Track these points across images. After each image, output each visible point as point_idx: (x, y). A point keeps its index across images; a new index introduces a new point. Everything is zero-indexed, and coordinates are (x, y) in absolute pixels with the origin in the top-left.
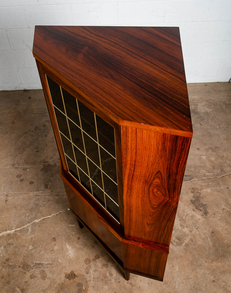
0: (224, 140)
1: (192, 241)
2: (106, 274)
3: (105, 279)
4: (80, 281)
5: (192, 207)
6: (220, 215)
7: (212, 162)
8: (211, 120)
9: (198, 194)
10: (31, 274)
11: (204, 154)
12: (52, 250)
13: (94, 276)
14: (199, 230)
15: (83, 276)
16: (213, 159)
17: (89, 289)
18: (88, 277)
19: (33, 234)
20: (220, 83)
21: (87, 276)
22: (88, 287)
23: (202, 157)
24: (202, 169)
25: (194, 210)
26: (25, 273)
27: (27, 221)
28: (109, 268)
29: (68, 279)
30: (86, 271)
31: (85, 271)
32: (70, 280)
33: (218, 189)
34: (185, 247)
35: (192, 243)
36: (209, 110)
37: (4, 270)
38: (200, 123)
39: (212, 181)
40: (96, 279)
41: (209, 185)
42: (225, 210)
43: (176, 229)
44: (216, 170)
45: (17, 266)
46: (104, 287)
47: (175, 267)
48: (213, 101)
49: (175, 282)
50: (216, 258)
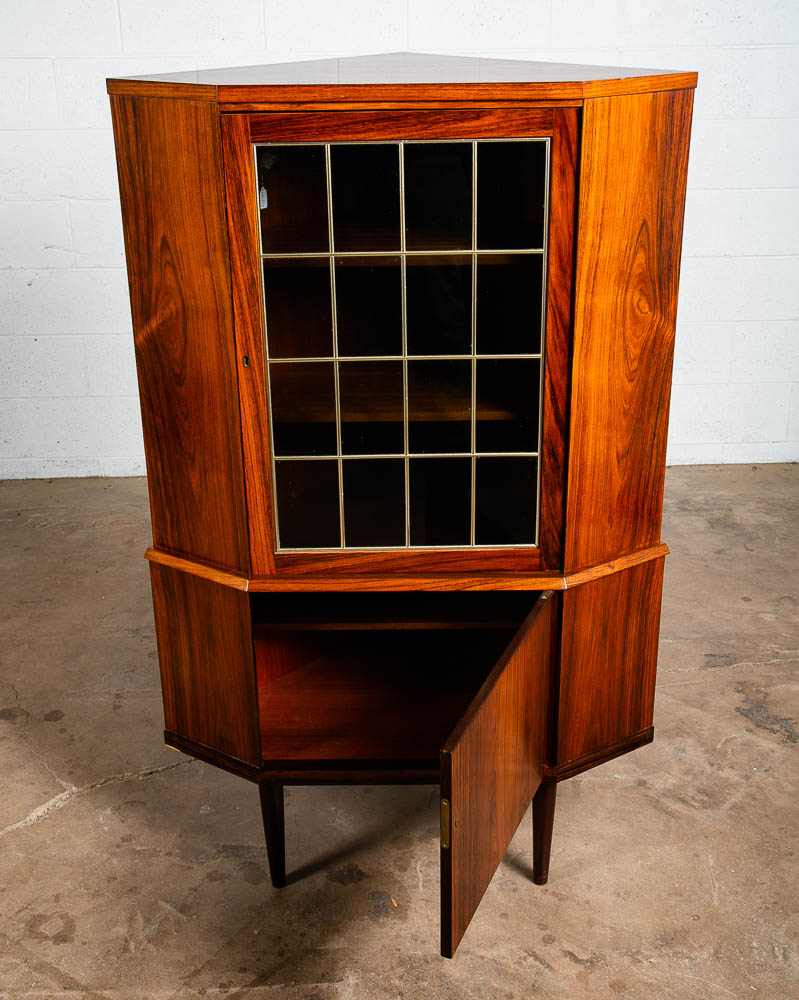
1: (755, 799)
4: (382, 889)
5: (742, 722)
7: (795, 625)
8: (780, 540)
9: (761, 696)
10: (211, 870)
11: (768, 609)
13: (427, 875)
14: (775, 774)
15: (390, 875)
17: (412, 905)
18: (405, 878)
19: (213, 780)
21: (403, 876)
22: (409, 901)
23: (761, 615)
24: (764, 641)
25: (749, 730)
26: (190, 868)
29: (340, 882)
30: (398, 863)
31: (395, 864)
32: (345, 884)
34: (730, 812)
35: (753, 803)
36: (769, 520)
37: (115, 861)
38: (745, 546)
40: (433, 884)
41: (793, 675)
43: (695, 772)
45: (160, 852)
47: (703, 858)
48: (784, 500)
49: (708, 891)
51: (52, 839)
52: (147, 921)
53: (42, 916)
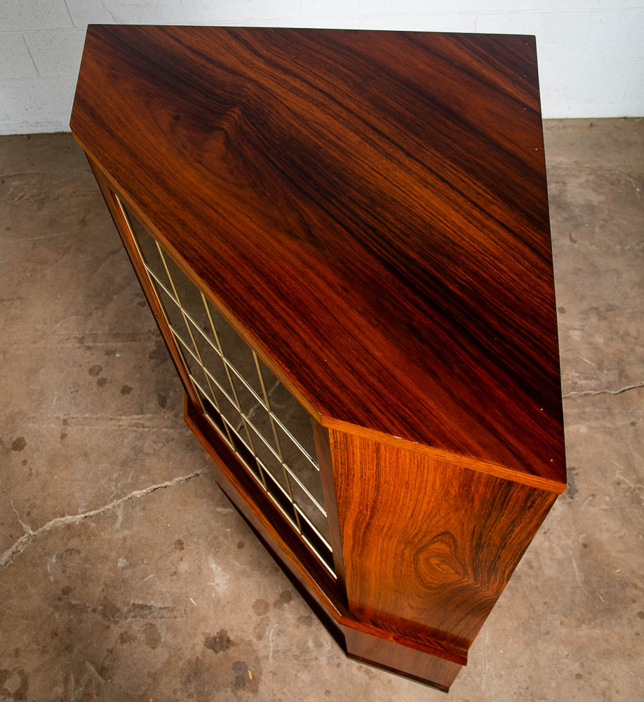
0: (632, 288)
1: (531, 567)
2: (306, 642)
3: (302, 657)
4: (243, 658)
6: (607, 498)
7: (595, 348)
8: (600, 228)
10: (122, 630)
11: (577, 324)
12: (175, 573)
13: (277, 645)
14: (551, 537)
15: (250, 643)
16: (599, 340)
17: (263, 678)
18: (260, 647)
19: (128, 529)
20: (632, 119)
21: (259, 645)
22: (261, 674)
23: (570, 332)
24: (568, 368)
26: (108, 627)
27: (112, 493)
28: (314, 628)
29: (213, 649)
30: (257, 631)
31: (254, 632)
32: (216, 652)
33: (609, 425)
35: (529, 572)
36: (596, 199)
37: (57, 615)
38: (570, 236)
39: (594, 404)
40: (280, 653)
41: (584, 413)
42: (622, 486)
44: (605, 372)
45: (88, 607)
46: (299, 675)
47: (481, 635)
48: (610, 171)
49: (480, 675)
50: (590, 616)
51: (15, 587)
52: (77, 682)
53: (6, 671)
